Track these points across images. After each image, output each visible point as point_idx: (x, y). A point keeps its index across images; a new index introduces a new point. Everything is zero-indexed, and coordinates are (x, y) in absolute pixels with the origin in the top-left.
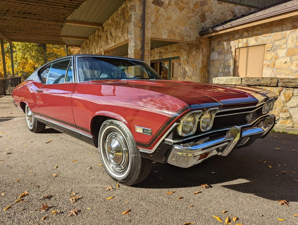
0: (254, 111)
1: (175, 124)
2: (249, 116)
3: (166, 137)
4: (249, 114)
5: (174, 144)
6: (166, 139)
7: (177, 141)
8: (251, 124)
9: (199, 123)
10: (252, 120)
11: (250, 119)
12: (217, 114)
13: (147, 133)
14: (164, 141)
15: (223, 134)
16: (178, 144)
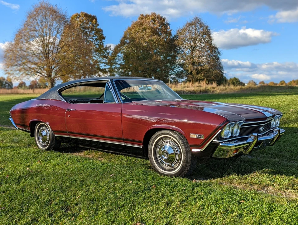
0: (265, 124)
1: (220, 131)
2: (262, 128)
3: (214, 139)
4: (261, 126)
5: (220, 143)
6: (214, 141)
7: (221, 141)
8: (263, 134)
9: (232, 130)
10: (264, 130)
12: (242, 126)
13: (200, 137)
14: (212, 141)
15: (246, 139)
16: (222, 143)
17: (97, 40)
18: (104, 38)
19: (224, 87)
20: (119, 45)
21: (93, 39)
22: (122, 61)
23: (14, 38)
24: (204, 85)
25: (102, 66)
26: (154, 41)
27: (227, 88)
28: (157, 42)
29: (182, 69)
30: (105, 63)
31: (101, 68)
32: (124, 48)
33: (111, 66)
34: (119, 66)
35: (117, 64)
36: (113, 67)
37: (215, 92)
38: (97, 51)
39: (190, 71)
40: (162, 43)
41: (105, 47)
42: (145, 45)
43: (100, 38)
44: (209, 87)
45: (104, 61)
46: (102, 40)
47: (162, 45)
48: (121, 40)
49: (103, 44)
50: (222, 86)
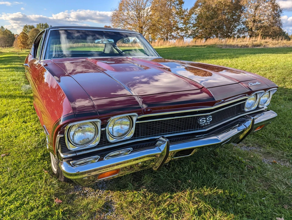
0: (211, 113)
1: (58, 136)
2: (206, 120)
3: (59, 148)
6: (59, 151)
7: (69, 155)
8: (207, 130)
9: (103, 134)
10: (212, 123)
11: (206, 122)
17: (178, 5)
18: (183, 3)
19: (277, 42)
20: (193, 7)
21: (175, 4)
22: (195, 21)
23: (118, 6)
24: (259, 40)
25: (180, 26)
26: (222, 2)
27: (279, 43)
28: (224, 3)
29: (244, 26)
30: (183, 23)
31: (179, 27)
32: (198, 10)
33: (186, 25)
34: (192, 25)
35: (190, 23)
36: (188, 26)
37: (267, 46)
38: (177, 13)
39: (250, 28)
40: (228, 4)
41: (183, 10)
42: (214, 6)
43: (180, 3)
44: (263, 41)
45: (182, 22)
46: (181, 4)
47: (229, 6)
48: (195, 3)
49: (182, 7)
50: (275, 40)
